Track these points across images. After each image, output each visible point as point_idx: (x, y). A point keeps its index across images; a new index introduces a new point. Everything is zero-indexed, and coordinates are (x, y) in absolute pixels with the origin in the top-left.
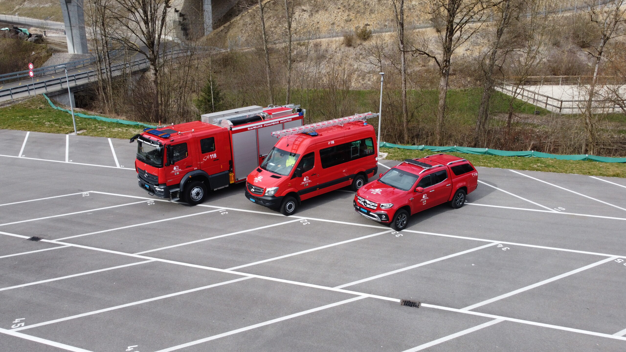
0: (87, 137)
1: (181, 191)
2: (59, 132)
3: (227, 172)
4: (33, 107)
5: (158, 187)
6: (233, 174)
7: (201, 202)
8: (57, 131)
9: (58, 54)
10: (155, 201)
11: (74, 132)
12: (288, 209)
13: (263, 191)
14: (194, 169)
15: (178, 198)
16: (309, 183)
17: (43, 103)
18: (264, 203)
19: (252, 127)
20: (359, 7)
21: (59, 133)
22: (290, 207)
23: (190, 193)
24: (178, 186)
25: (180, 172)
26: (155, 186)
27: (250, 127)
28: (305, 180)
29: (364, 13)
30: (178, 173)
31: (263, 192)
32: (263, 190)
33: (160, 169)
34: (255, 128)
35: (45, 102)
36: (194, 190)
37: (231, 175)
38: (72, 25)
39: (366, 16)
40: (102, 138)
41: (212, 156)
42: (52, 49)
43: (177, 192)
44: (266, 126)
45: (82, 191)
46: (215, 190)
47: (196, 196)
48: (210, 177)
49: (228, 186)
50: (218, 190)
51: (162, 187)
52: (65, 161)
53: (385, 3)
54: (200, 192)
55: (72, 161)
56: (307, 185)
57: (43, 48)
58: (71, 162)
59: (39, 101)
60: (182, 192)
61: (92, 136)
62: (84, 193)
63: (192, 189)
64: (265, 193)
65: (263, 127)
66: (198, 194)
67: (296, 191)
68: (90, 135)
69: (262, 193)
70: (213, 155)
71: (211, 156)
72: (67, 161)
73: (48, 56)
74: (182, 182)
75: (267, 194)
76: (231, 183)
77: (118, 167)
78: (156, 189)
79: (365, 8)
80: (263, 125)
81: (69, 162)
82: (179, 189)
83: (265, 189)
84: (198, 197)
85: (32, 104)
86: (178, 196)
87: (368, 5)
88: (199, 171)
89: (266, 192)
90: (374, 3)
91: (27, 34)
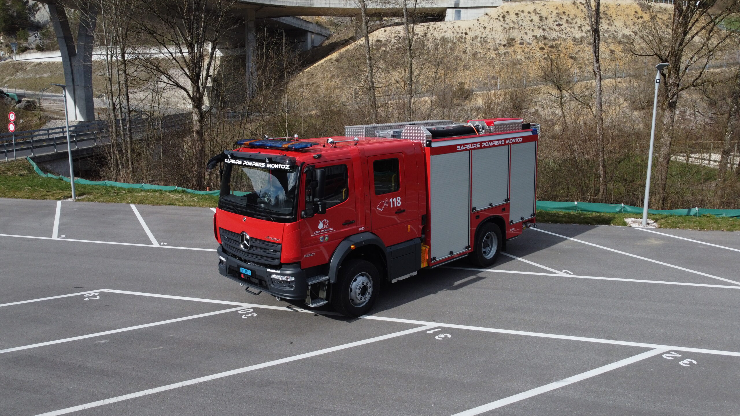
0: (93, 203)
1: (332, 281)
2: (45, 197)
3: (418, 241)
4: (9, 174)
5: (279, 272)
6: (428, 247)
7: (369, 309)
8: (42, 196)
9: (54, 121)
10: (255, 310)
11: (71, 197)
14: (358, 229)
15: (322, 300)
17: (25, 168)
19: (464, 145)
20: (449, 62)
21: (44, 199)
23: (347, 289)
24: (324, 269)
25: (331, 236)
26: (269, 270)
27: (461, 145)
29: (456, 69)
30: (327, 238)
33: (287, 224)
34: (468, 147)
35: (30, 169)
36: (355, 280)
37: (423, 248)
38: (76, 84)
39: (458, 72)
40: (119, 204)
41: (393, 202)
42: (46, 117)
43: (321, 284)
44: (485, 147)
45: (83, 289)
46: (394, 281)
47: (360, 296)
48: (388, 250)
49: (415, 273)
50: (399, 281)
51: (288, 272)
52: (51, 237)
53: (482, 58)
54: (368, 285)
55: (64, 236)
57: (35, 116)
58: (63, 238)
59: (20, 166)
60: (334, 284)
61: (102, 202)
62: (88, 294)
63: (351, 278)
65: (481, 148)
66: (364, 290)
68: (99, 200)
70: (395, 199)
71: (391, 200)
72: (55, 237)
73: (41, 124)
74: (334, 262)
76: (422, 266)
77: (156, 244)
78: (274, 276)
79: (457, 63)
80: (481, 143)
81: (58, 237)
82: (328, 277)
84: (363, 298)
85: (9, 170)
86: (323, 294)
87: (461, 59)
88: (369, 236)
90: (467, 57)
91: (15, 100)
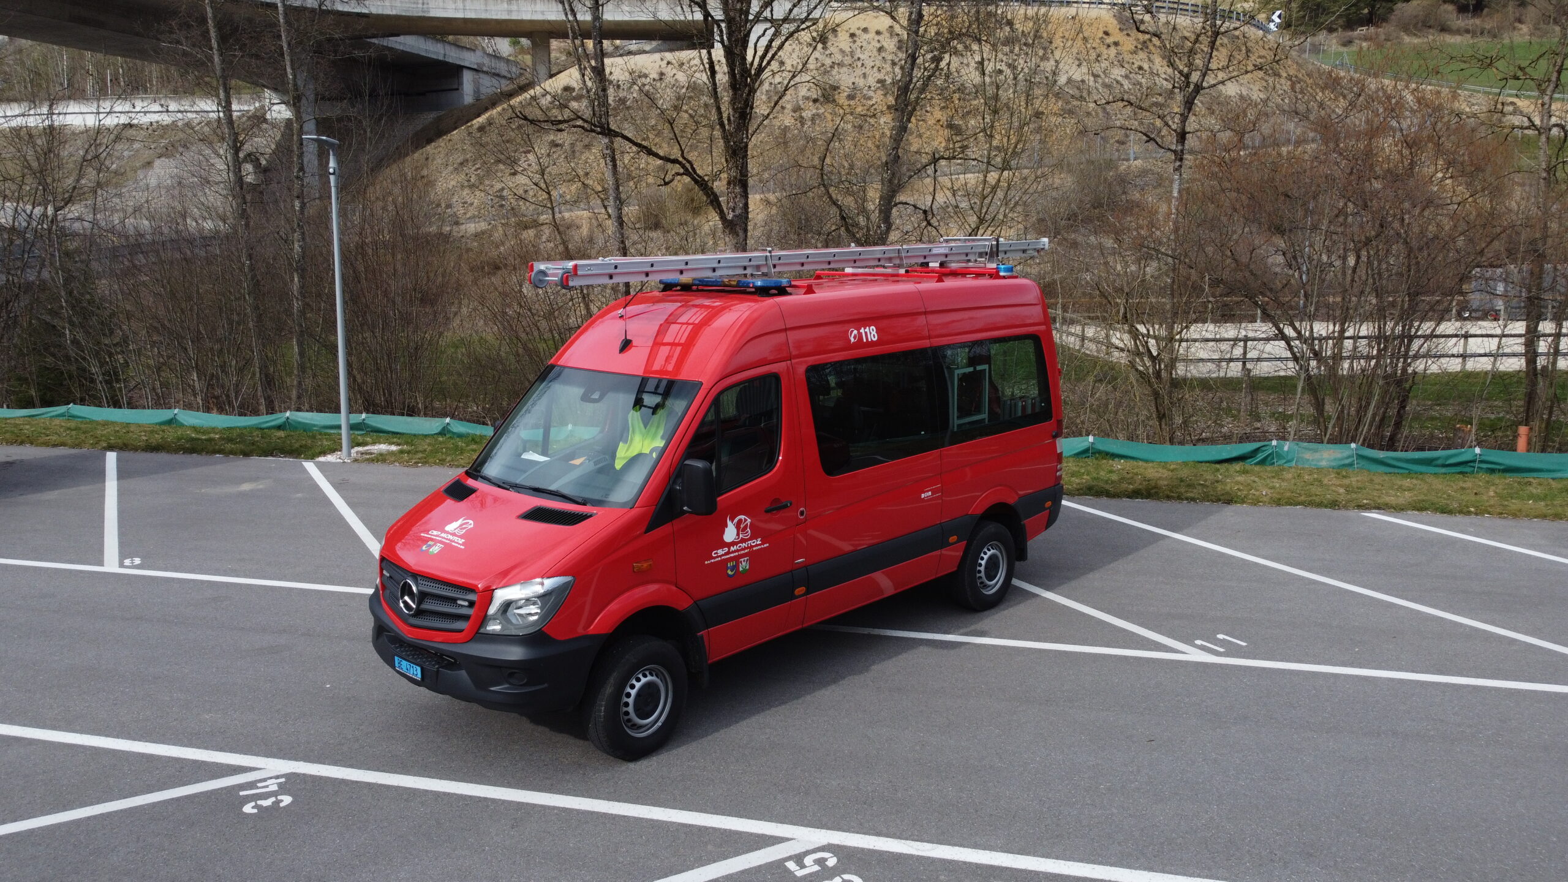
12: (633, 715)
13: (472, 604)
16: (752, 555)
18: (481, 684)
22: (647, 700)
28: (730, 534)
31: (470, 612)
32: (473, 597)
53: (765, 127)
56: (744, 565)
64: (484, 619)
67: (683, 603)
69: (465, 618)
75: (494, 627)
83: (488, 595)
89: (492, 610)
